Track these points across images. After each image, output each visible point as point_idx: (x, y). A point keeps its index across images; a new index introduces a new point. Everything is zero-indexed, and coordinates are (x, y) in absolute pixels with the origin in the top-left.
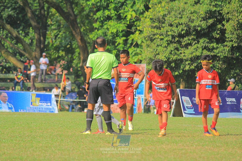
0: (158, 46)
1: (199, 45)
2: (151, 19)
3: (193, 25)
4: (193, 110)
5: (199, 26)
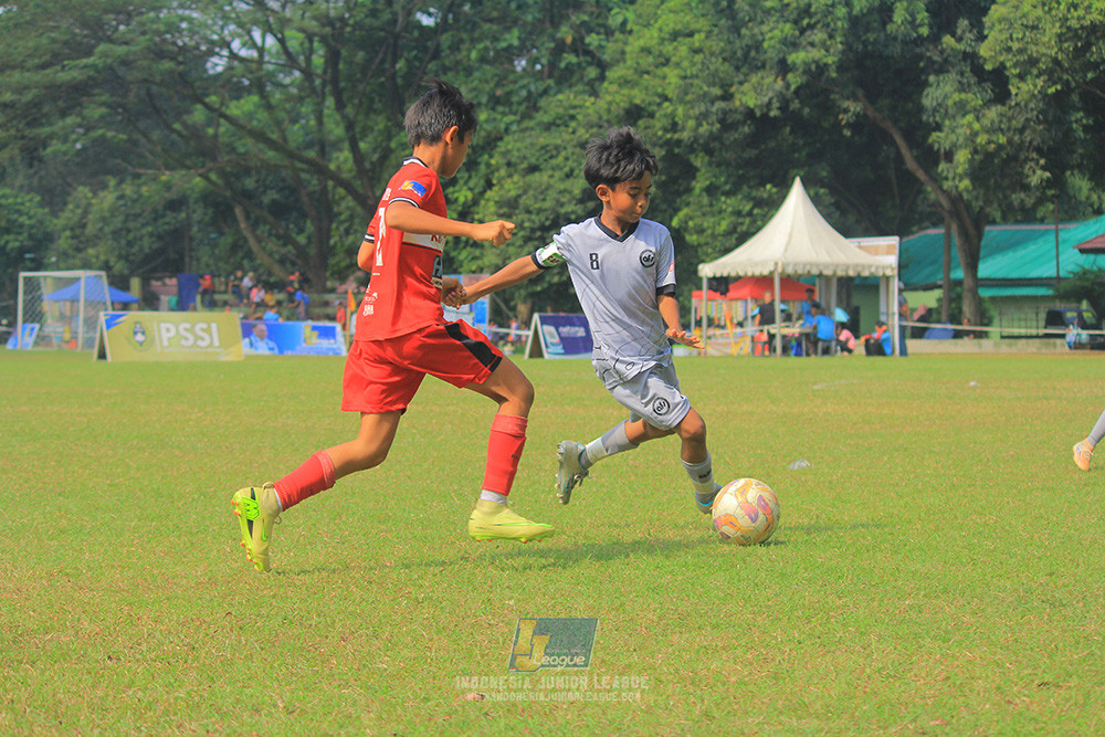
0: (508, 245)
2: (496, 202)
3: (563, 211)
4: (561, 347)
5: (573, 212)
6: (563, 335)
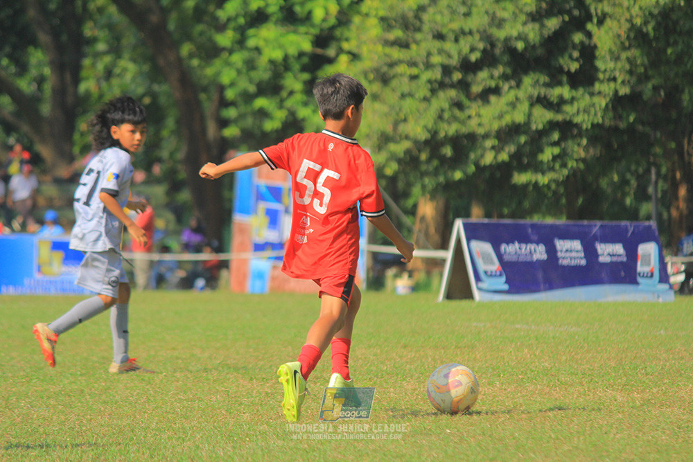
0: (403, 96)
1: (521, 94)
2: (383, 20)
3: (502, 34)
5: (519, 38)
6: (506, 258)
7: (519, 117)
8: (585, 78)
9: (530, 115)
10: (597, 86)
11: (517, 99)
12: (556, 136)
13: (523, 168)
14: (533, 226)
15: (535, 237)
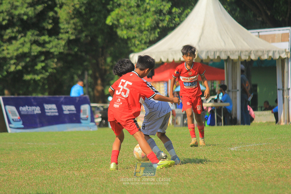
1: (26, 39)
3: (17, 13)
4: (21, 123)
5: (25, 14)
6: (22, 113)
7: (26, 50)
8: (55, 32)
9: (30, 49)
10: (61, 36)
11: (25, 41)
12: (43, 58)
13: (28, 73)
14: (34, 98)
15: (35, 104)
